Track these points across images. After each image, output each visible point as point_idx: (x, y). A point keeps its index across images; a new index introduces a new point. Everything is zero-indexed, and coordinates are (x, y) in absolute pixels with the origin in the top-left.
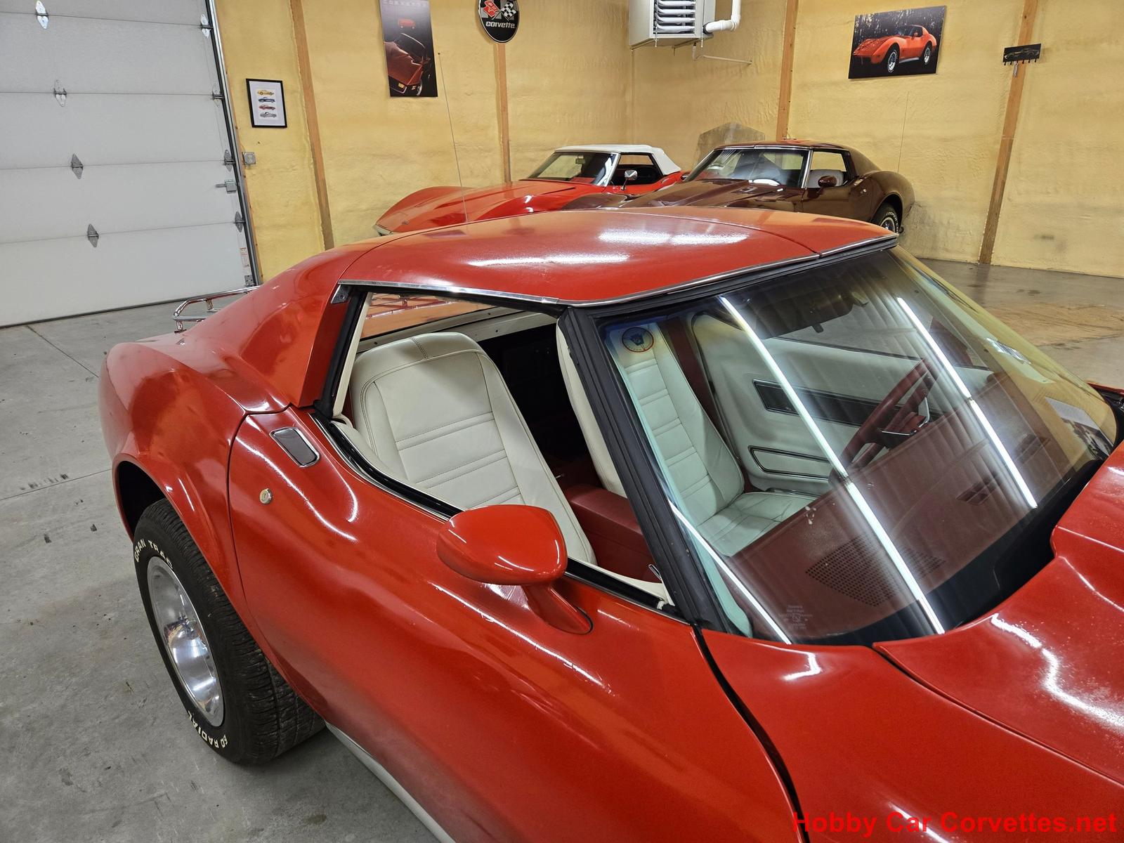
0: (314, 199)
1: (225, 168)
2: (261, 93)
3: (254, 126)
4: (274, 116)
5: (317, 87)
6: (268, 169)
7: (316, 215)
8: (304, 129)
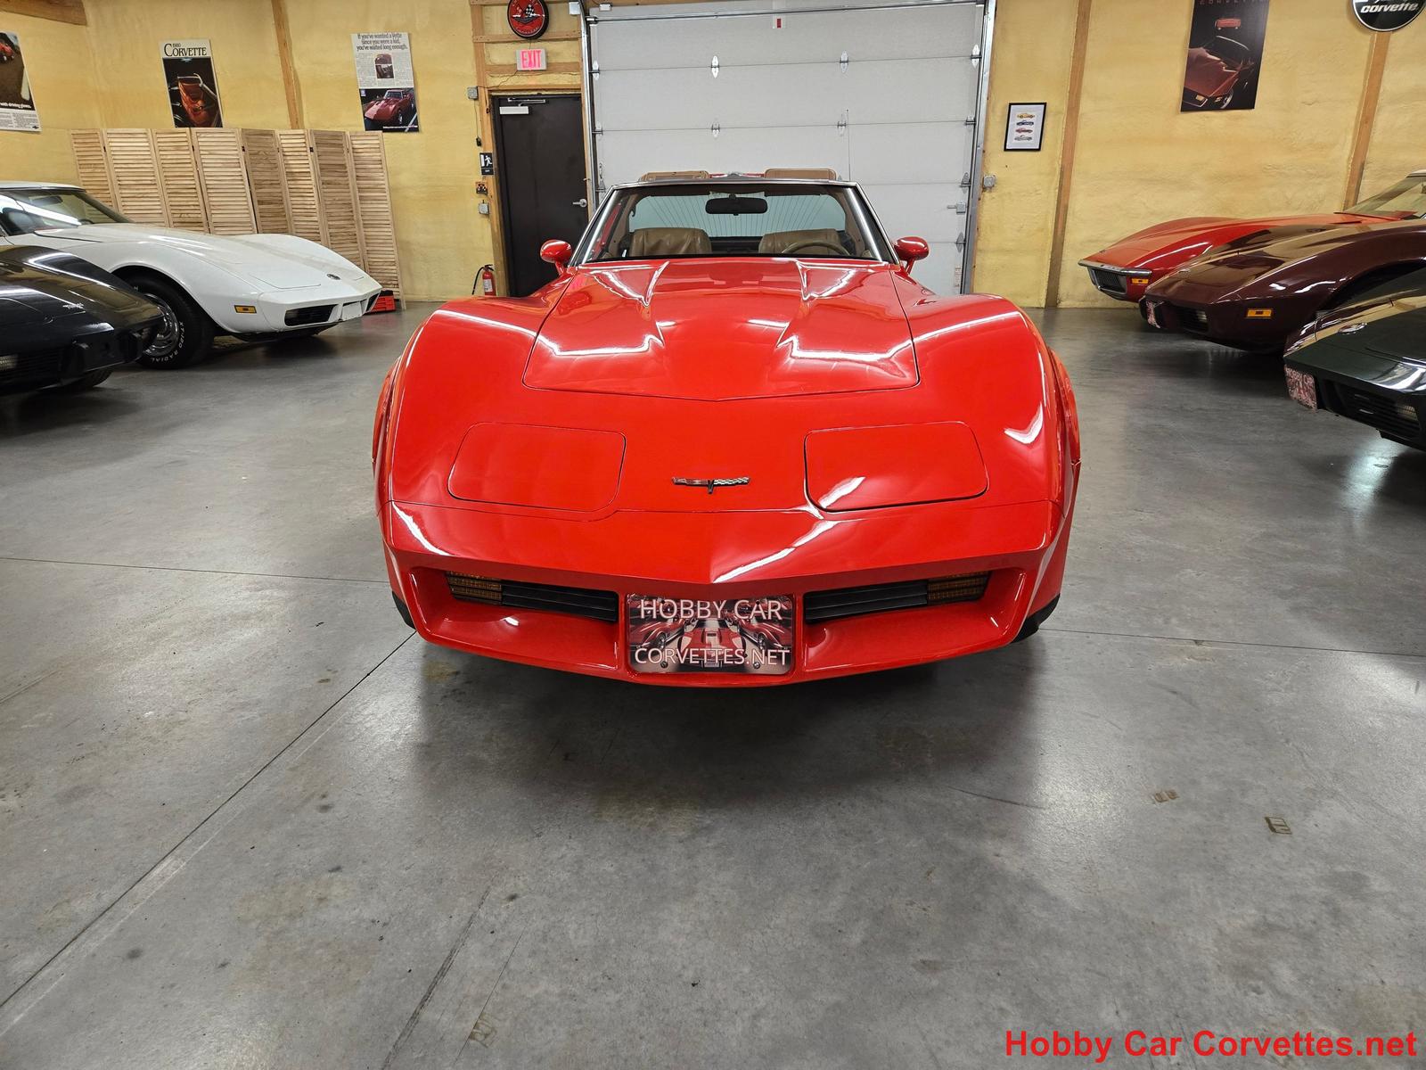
0: (1051, 225)
1: (961, 189)
2: (1021, 117)
3: (1006, 150)
4: (1030, 138)
5: (1086, 106)
6: (1009, 193)
7: (1050, 242)
8: (1059, 153)
